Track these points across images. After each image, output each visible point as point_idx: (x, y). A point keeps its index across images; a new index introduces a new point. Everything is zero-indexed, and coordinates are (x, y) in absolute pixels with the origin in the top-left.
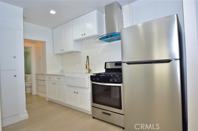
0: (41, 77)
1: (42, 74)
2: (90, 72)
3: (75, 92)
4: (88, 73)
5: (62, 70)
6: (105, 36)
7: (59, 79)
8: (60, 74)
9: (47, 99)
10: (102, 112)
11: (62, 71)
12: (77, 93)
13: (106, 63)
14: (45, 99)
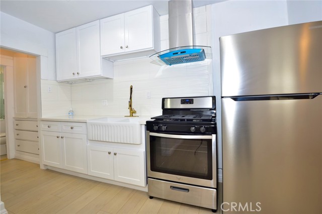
0: (26, 125)
1: (29, 119)
2: (134, 115)
3: (109, 153)
4: (130, 116)
5: (72, 111)
6: (168, 51)
7: (72, 128)
8: (68, 119)
9: (42, 167)
10: (171, 187)
11: (72, 113)
12: (115, 154)
13: (163, 99)
14: (38, 165)
